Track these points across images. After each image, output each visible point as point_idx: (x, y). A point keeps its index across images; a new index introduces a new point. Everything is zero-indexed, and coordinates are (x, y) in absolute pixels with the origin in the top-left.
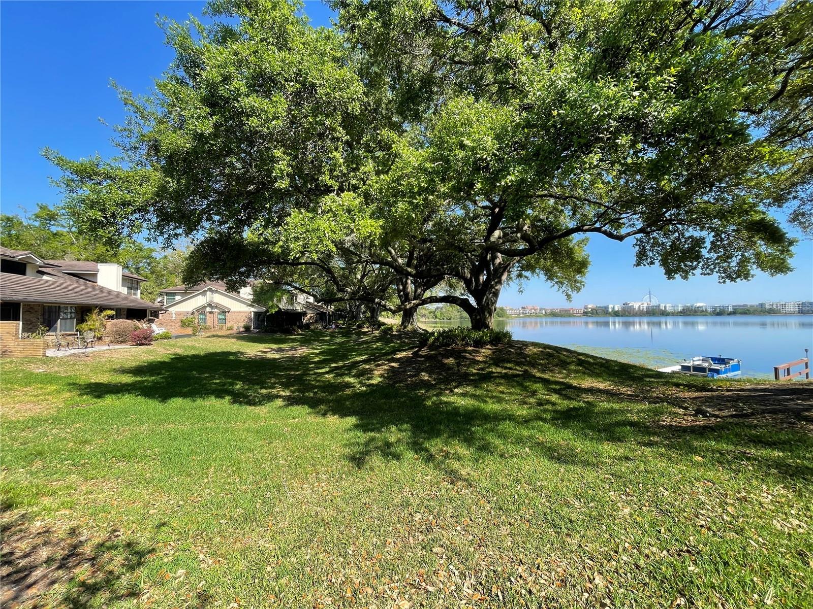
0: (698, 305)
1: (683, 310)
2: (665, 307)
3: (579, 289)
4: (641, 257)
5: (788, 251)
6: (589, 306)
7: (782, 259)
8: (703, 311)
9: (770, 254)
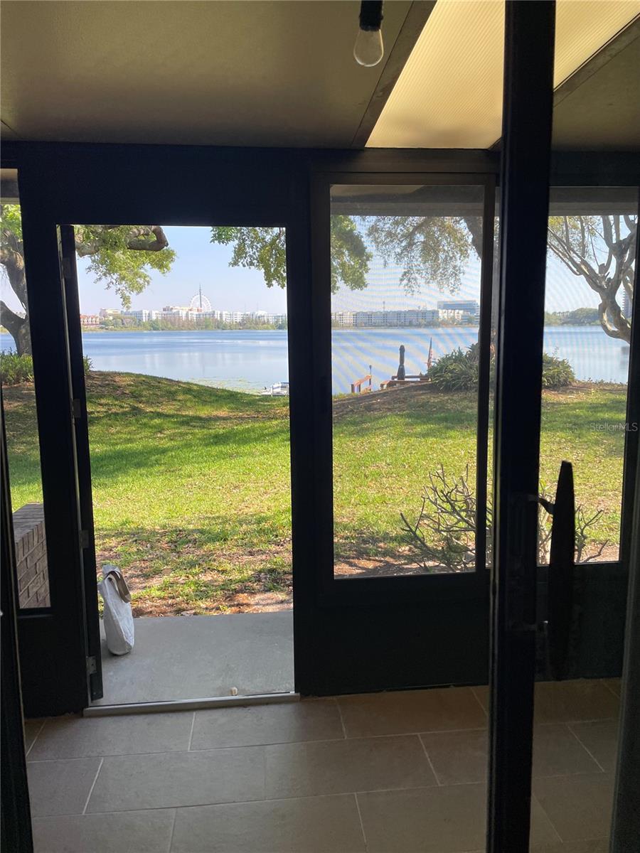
0: (260, 313)
1: (243, 320)
2: (221, 315)
3: (140, 289)
4: (240, 253)
5: (366, 265)
6: (109, 312)
7: (360, 273)
8: (264, 323)
9: (353, 267)
